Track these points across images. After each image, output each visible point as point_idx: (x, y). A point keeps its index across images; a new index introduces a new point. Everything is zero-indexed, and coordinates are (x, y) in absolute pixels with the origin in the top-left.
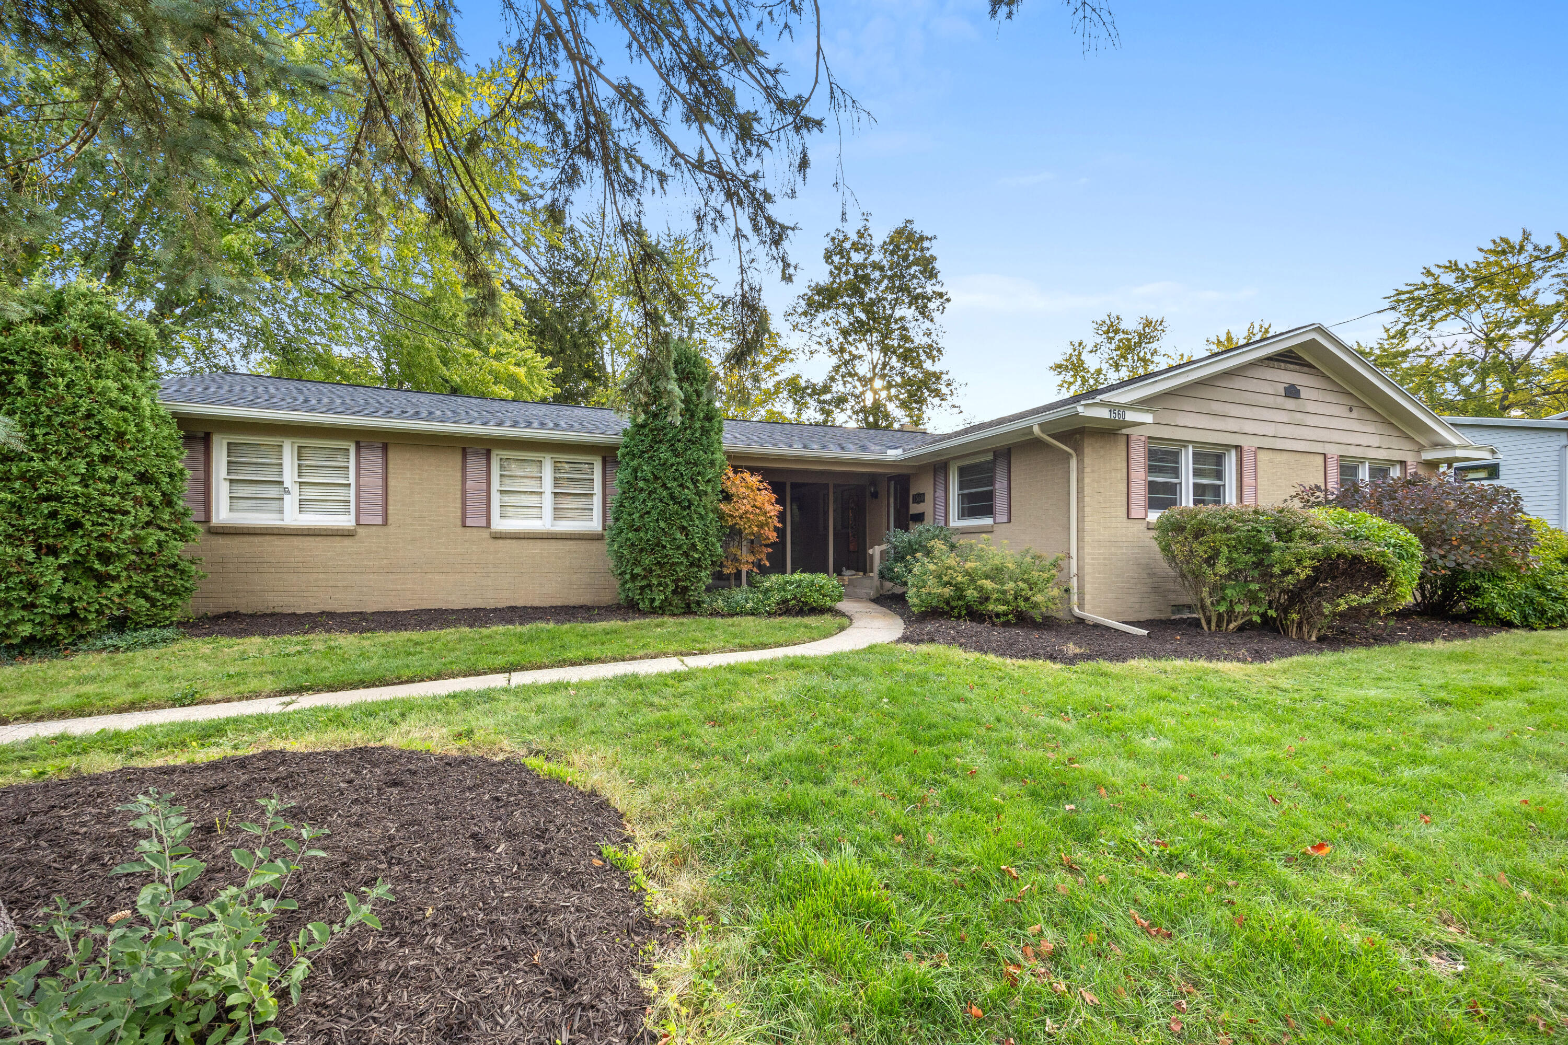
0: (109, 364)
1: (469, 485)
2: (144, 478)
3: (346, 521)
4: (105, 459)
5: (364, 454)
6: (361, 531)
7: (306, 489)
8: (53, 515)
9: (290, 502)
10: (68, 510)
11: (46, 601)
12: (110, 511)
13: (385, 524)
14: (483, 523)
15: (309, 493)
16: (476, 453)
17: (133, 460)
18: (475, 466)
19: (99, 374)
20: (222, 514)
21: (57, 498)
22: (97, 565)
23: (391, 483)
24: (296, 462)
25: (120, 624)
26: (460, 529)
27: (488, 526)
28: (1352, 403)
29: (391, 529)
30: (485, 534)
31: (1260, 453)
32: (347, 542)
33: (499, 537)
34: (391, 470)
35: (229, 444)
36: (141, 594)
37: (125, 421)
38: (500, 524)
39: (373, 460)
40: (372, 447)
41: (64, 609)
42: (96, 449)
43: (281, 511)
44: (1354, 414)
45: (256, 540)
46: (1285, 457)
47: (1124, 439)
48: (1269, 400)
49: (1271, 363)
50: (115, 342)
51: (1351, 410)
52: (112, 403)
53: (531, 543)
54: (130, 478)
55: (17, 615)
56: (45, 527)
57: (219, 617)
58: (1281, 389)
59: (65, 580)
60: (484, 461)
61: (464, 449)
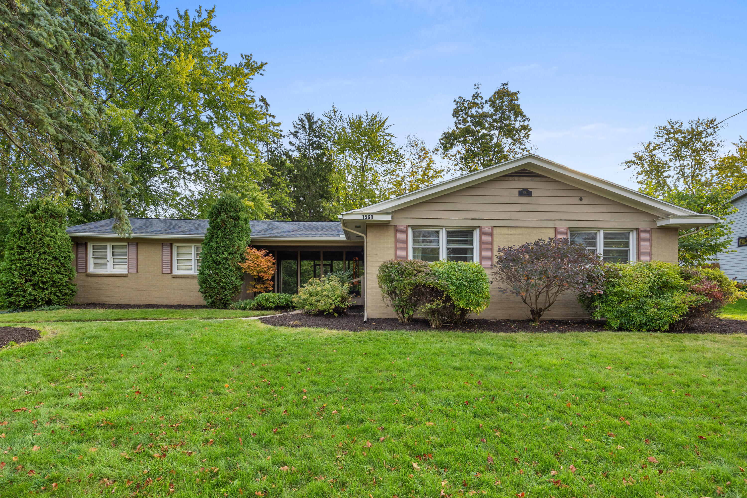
0: (49, 224)
1: (164, 257)
2: (55, 258)
3: (124, 271)
4: (45, 253)
5: (130, 246)
6: (129, 275)
7: (116, 260)
8: (29, 270)
9: (110, 265)
10: (33, 269)
11: (28, 295)
12: (44, 269)
13: (137, 272)
14: (169, 272)
15: (117, 261)
16: (167, 245)
17: (52, 253)
18: (167, 250)
19: (45, 227)
20: (91, 269)
21: (30, 265)
22: (41, 285)
23: (139, 257)
24: (112, 251)
25: (49, 303)
26: (161, 274)
27: (171, 272)
28: (581, 195)
29: (139, 274)
30: (170, 276)
31: (495, 229)
32: (125, 279)
33: (175, 277)
34: (139, 253)
35: (93, 246)
36: (55, 294)
37: (51, 241)
38: (176, 272)
39: (133, 249)
40: (132, 244)
41: (33, 298)
42: (42, 250)
43: (107, 268)
44: (585, 201)
45: (99, 278)
46: (518, 231)
47: (393, 227)
48: (506, 200)
49: (507, 178)
50: (51, 216)
51: (581, 199)
52: (47, 236)
53: (186, 280)
54: (51, 258)
55: (21, 299)
56: (27, 273)
57: (89, 304)
58: (516, 193)
59: (33, 289)
60: (169, 248)
61: (162, 244)
